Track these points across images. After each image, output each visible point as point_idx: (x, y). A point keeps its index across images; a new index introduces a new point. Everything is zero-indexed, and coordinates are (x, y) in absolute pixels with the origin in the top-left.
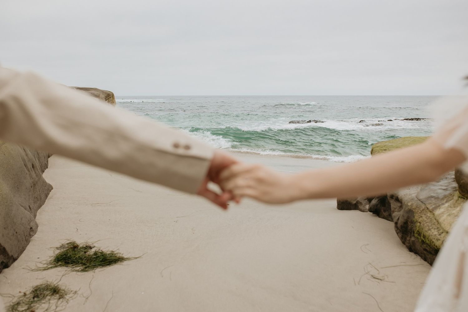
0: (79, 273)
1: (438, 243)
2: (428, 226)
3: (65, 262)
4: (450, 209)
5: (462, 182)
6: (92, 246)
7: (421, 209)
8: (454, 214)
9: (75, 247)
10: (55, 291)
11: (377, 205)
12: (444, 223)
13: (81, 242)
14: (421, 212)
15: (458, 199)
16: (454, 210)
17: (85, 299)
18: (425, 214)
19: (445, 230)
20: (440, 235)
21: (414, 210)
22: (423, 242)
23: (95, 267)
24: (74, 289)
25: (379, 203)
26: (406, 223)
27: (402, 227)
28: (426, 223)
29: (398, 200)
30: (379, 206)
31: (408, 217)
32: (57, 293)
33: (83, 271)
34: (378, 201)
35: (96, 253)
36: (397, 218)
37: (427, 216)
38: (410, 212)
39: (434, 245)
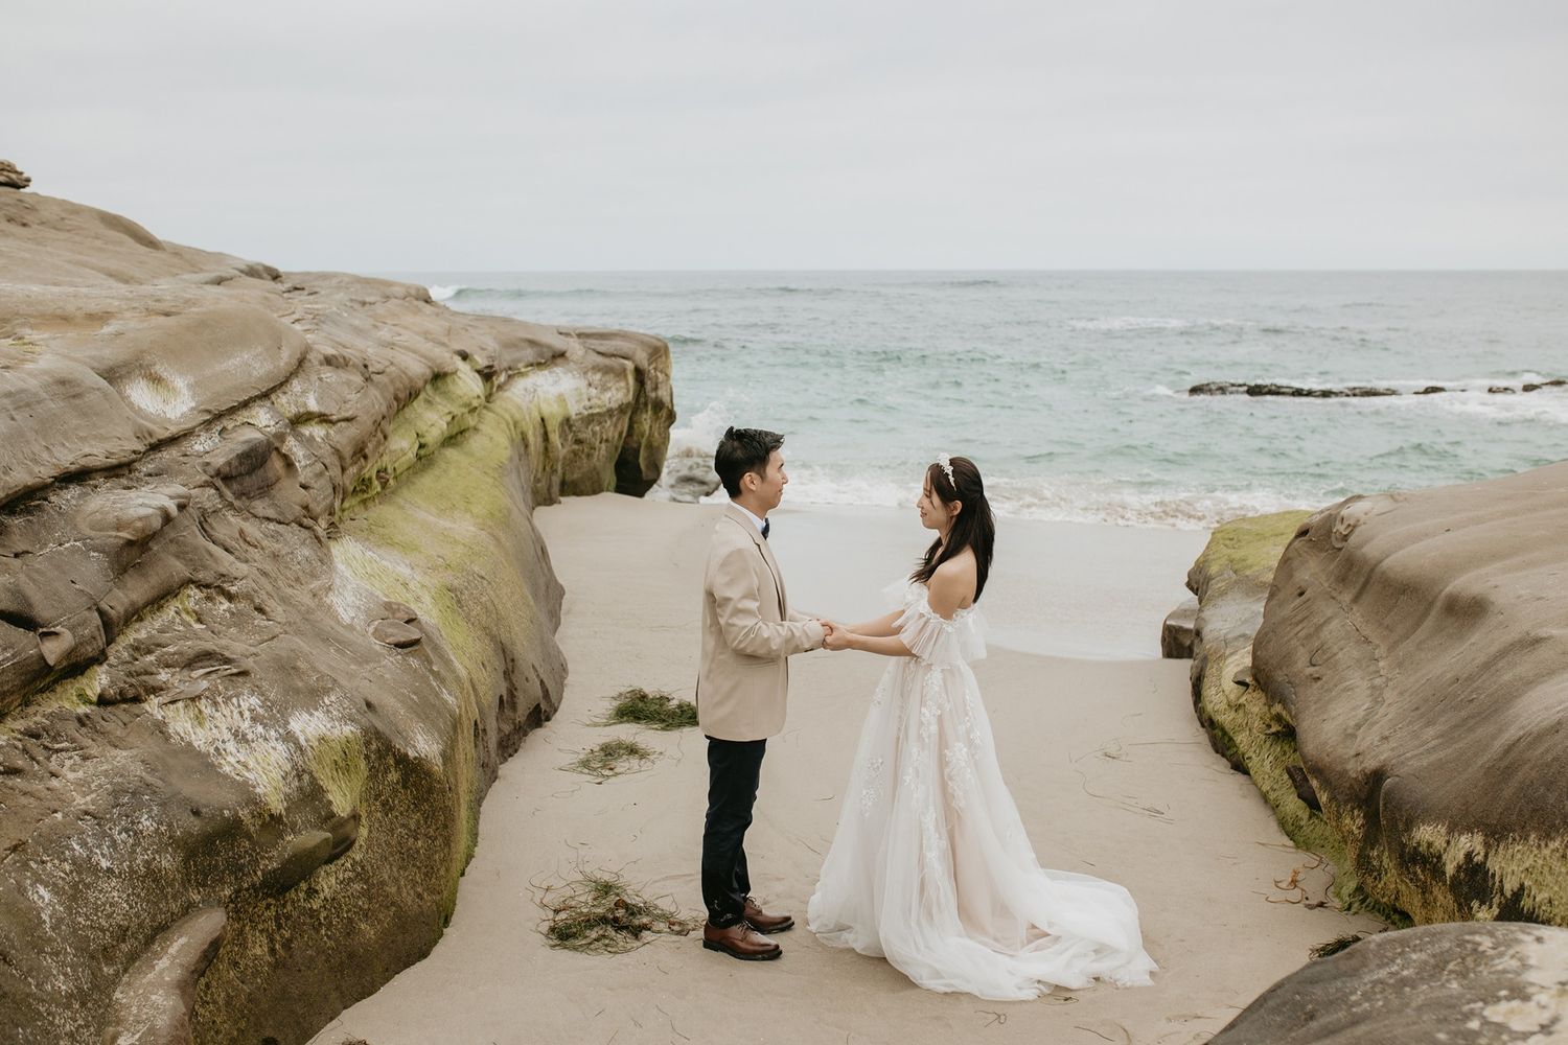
0: (659, 732)
1: (1209, 706)
2: (1212, 682)
3: (635, 717)
6: (670, 697)
7: (1218, 656)
9: (643, 697)
10: (632, 750)
13: (651, 690)
14: (1215, 661)
17: (675, 761)
20: (1216, 695)
21: (1209, 657)
22: (1203, 708)
23: (680, 725)
24: (658, 750)
26: (1198, 678)
28: (1213, 677)
31: (1202, 670)
32: (636, 753)
33: (663, 729)
35: (680, 706)
37: (1219, 667)
38: (1205, 659)
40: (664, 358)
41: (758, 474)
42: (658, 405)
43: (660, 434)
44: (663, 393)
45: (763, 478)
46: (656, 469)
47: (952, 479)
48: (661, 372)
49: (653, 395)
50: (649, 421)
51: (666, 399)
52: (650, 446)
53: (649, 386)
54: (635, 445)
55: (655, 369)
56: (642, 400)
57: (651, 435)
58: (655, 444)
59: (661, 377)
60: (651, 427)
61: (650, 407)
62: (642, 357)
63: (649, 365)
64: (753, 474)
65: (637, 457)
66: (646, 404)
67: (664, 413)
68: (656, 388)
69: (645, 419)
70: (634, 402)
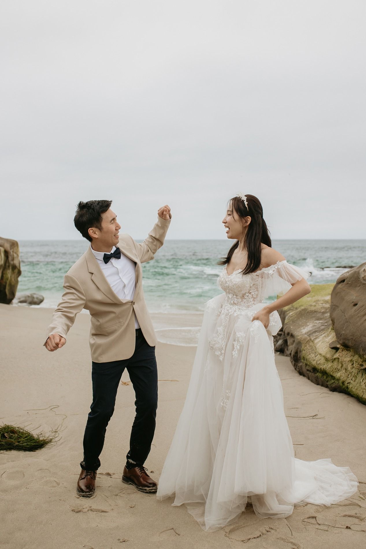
1: (314, 362)
2: (310, 352)
4: (325, 338)
5: (332, 317)
7: (307, 341)
8: (326, 341)
11: (281, 345)
12: (319, 348)
14: (306, 343)
15: (331, 331)
16: (327, 338)
18: (309, 344)
19: (319, 353)
20: (316, 357)
21: (302, 342)
22: (306, 365)
25: (283, 343)
26: (296, 353)
27: (294, 356)
28: (309, 350)
29: (292, 336)
30: (283, 346)
31: (298, 348)
34: (283, 341)
36: (291, 350)
37: (310, 345)
38: (299, 343)
39: (312, 365)
40: (16, 247)
41: (97, 227)
42: (14, 267)
43: (15, 280)
44: (16, 262)
45: (100, 229)
46: (13, 295)
47: (246, 203)
48: (15, 253)
49: (12, 263)
50: (10, 273)
51: (17, 265)
52: (10, 284)
53: (10, 258)
54: (4, 284)
55: (13, 252)
56: (7, 264)
57: (11, 279)
58: (13, 284)
59: (15, 255)
60: (11, 277)
61: (11, 267)
62: (7, 246)
63: (11, 249)
64: (94, 229)
65: (5, 288)
66: (9, 266)
67: (16, 271)
68: (13, 260)
69: (9, 273)
70: (3, 265)
